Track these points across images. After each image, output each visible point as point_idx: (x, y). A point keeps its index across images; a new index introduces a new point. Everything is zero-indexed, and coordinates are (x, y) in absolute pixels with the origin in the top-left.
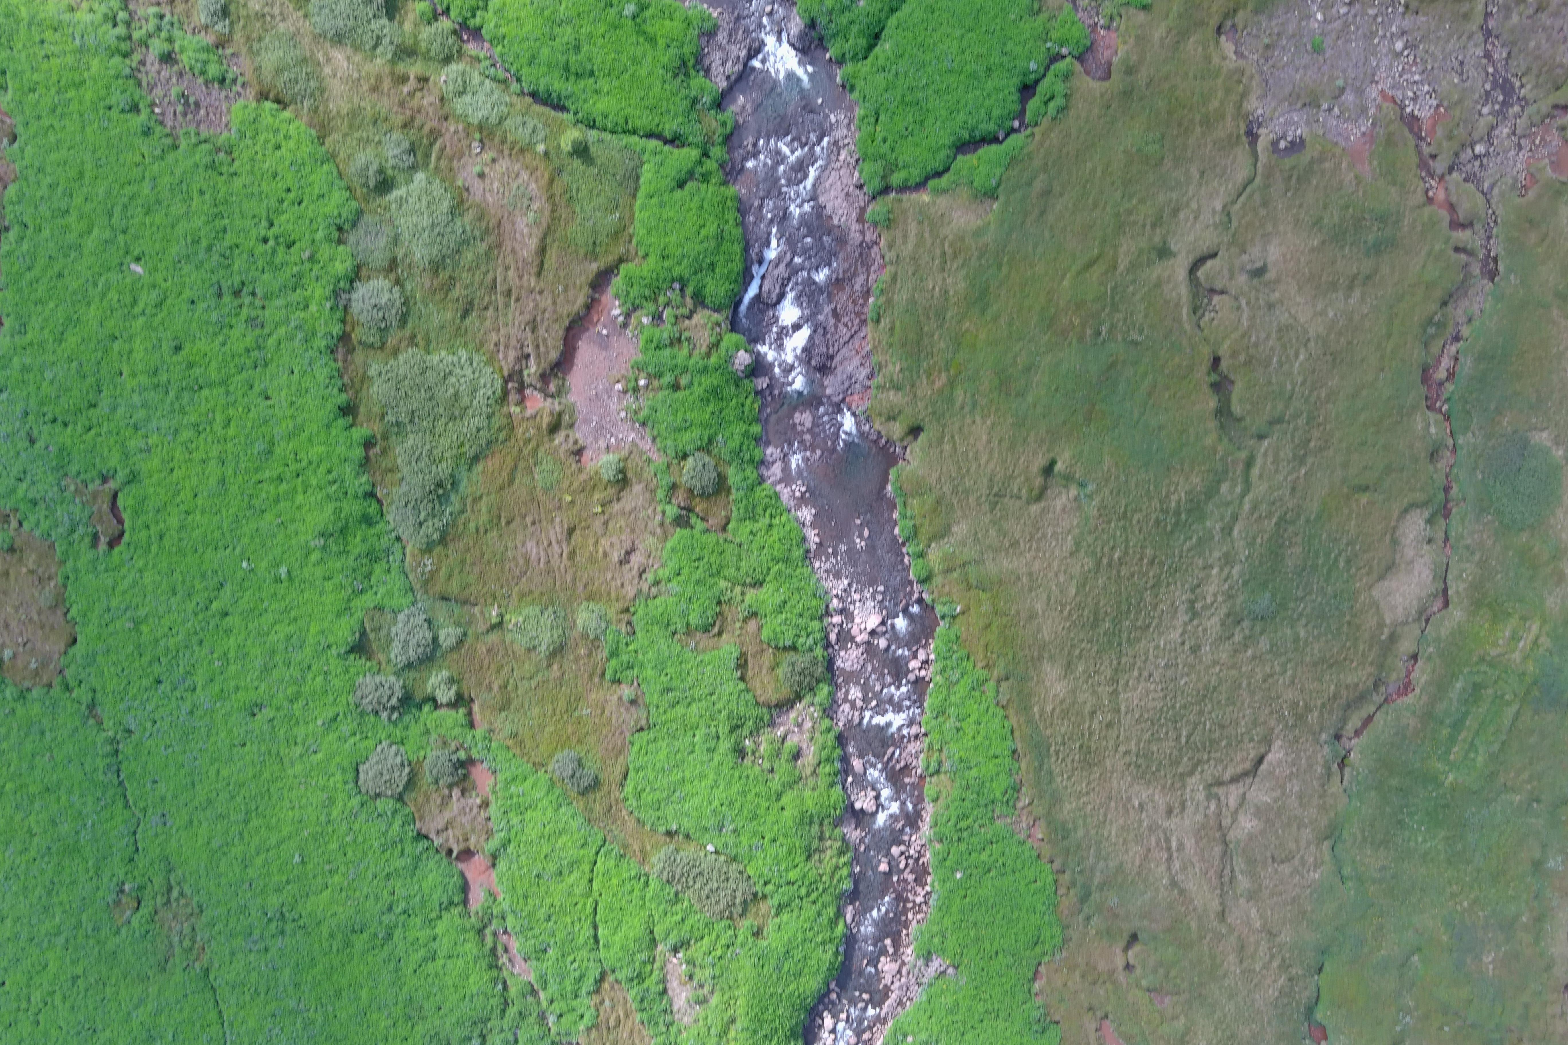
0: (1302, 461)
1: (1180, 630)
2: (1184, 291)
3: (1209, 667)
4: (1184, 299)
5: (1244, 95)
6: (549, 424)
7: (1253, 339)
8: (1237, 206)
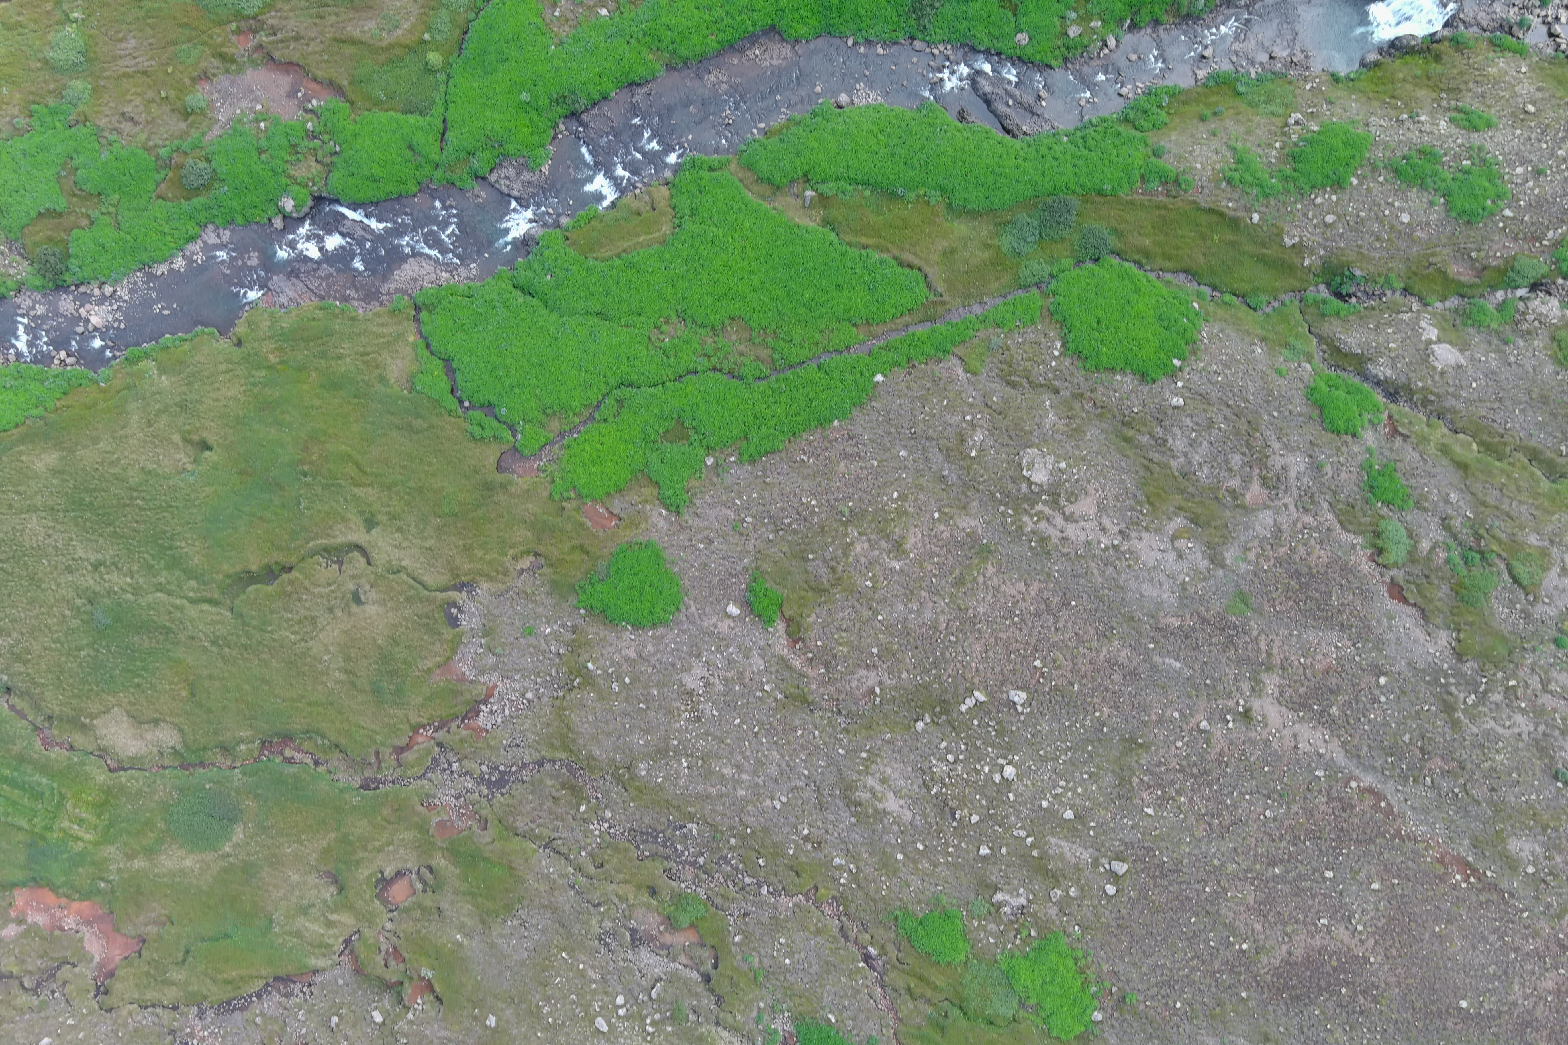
0: (213, 643)
1: (84, 556)
2: (340, 540)
3: (56, 580)
4: (333, 540)
5: (490, 578)
6: (226, 54)
7: (304, 597)
8: (405, 577)
